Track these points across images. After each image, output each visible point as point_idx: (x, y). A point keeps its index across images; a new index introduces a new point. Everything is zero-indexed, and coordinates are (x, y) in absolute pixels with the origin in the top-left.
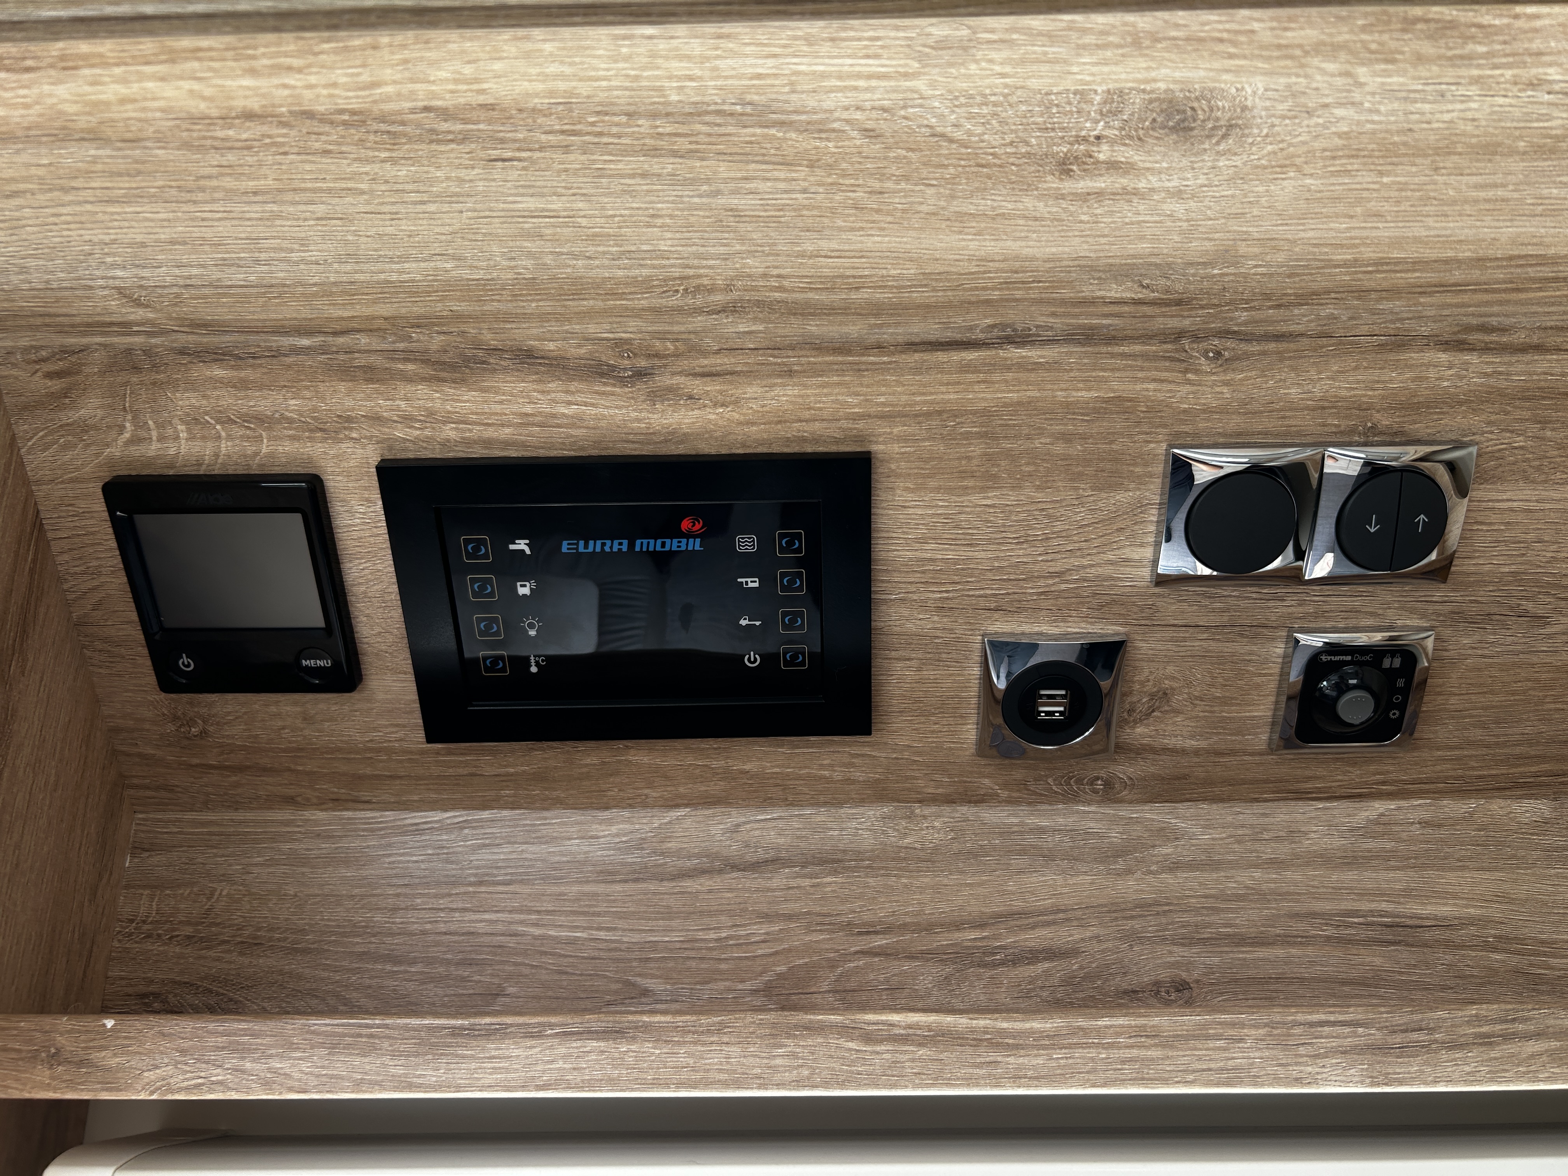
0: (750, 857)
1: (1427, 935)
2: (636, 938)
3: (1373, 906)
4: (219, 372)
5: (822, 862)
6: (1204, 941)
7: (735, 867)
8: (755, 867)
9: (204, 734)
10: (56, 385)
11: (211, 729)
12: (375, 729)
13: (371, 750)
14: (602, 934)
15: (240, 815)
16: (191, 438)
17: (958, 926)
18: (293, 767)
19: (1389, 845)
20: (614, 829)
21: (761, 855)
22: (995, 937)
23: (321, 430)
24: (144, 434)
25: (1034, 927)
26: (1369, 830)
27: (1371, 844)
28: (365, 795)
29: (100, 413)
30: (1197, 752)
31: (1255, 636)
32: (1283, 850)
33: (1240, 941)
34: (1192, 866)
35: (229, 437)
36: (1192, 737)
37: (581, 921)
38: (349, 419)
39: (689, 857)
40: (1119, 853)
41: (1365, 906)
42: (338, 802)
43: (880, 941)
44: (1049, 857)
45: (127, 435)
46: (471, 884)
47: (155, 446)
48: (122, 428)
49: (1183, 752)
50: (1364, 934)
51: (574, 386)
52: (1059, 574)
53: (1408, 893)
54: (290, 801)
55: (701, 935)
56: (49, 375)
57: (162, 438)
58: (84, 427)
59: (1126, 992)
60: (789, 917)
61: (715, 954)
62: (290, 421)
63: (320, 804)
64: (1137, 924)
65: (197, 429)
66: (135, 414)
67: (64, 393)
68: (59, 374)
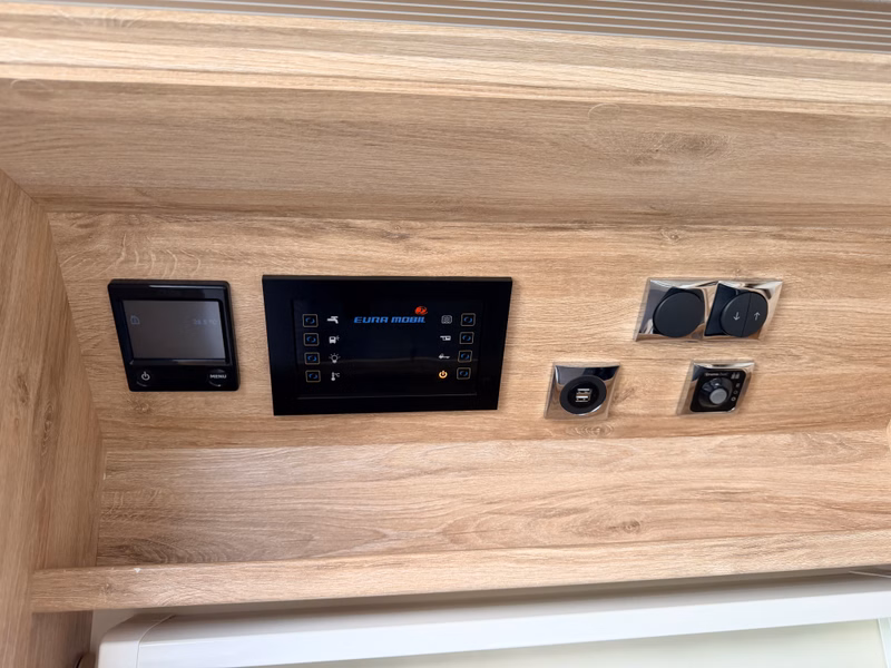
0: (434, 468)
1: (740, 497)
2: (379, 508)
3: (718, 485)
4: (177, 228)
5: (468, 469)
6: (644, 503)
7: (426, 473)
8: (436, 472)
9: (149, 411)
10: (83, 231)
11: (153, 408)
12: (245, 408)
13: (241, 418)
14: (362, 508)
15: (166, 452)
16: (158, 261)
17: (533, 498)
18: (197, 427)
19: (724, 456)
20: (365, 455)
21: (439, 466)
22: (550, 504)
23: (231, 259)
24: (132, 258)
25: (568, 498)
26: (716, 450)
27: (717, 457)
28: (234, 441)
29: (107, 246)
30: (644, 416)
31: (677, 364)
32: (679, 460)
33: (661, 502)
34: (640, 468)
35: (180, 261)
36: (642, 409)
37: (351, 501)
38: (247, 254)
39: (404, 469)
40: (607, 462)
41: (713, 485)
42: (220, 444)
43: (496, 507)
44: (574, 464)
45: (122, 259)
46: (293, 485)
47: (137, 264)
48: (120, 255)
49: (638, 416)
50: (713, 497)
51: (368, 242)
52: (592, 335)
53: (732, 478)
54: (194, 444)
55: (411, 506)
56: (81, 226)
57: (141, 261)
58: (98, 254)
59: (610, 528)
60: (454, 496)
61: (418, 516)
62: (214, 254)
63: (210, 446)
64: (614, 496)
65: (162, 257)
66: (128, 248)
67: (89, 235)
68: (86, 226)
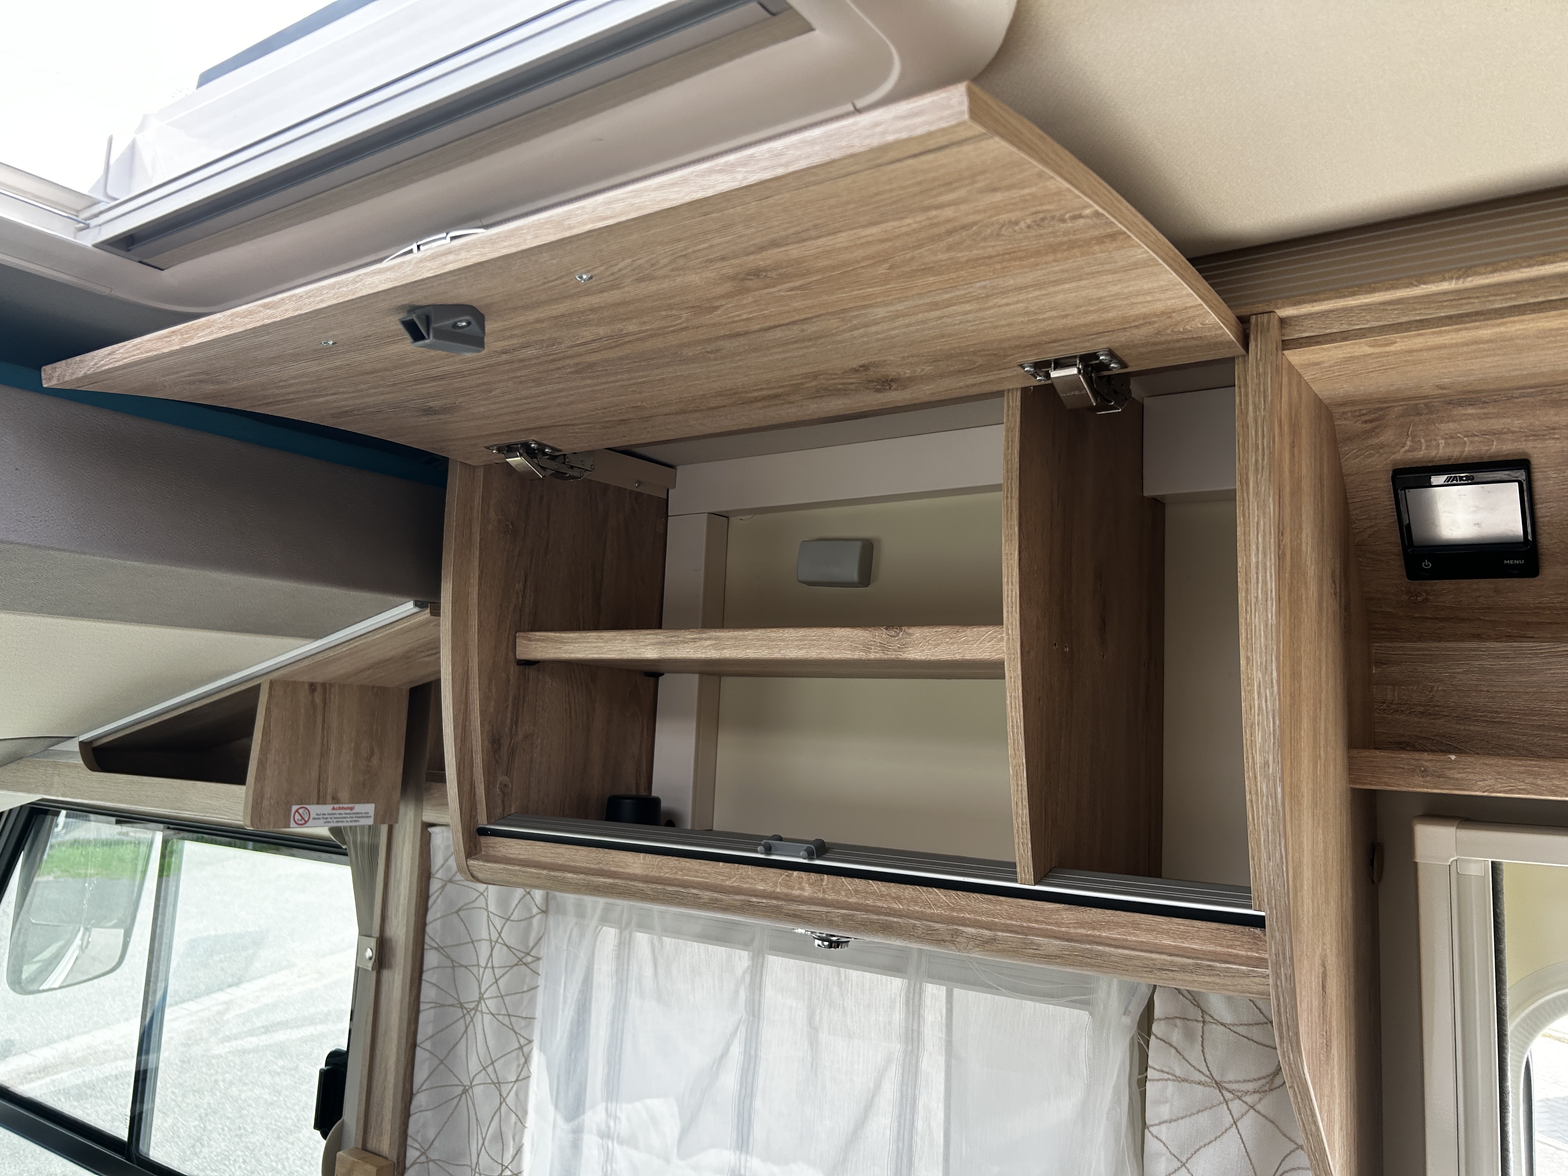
4: (1470, 411)
9: (1426, 600)
10: (1368, 426)
11: (1431, 598)
12: (1544, 596)
13: (1539, 608)
15: (1443, 645)
16: (1447, 446)
18: (1482, 618)
23: (1534, 435)
24: (1417, 446)
28: (1530, 634)
29: (1392, 438)
35: (1472, 443)
42: (1510, 638)
45: (1406, 448)
48: (1404, 445)
54: (1478, 637)
56: (1365, 422)
57: (1429, 448)
58: (1382, 446)
62: (1514, 432)
65: (1451, 441)
66: (1414, 437)
67: (1373, 430)
68: (1371, 421)
